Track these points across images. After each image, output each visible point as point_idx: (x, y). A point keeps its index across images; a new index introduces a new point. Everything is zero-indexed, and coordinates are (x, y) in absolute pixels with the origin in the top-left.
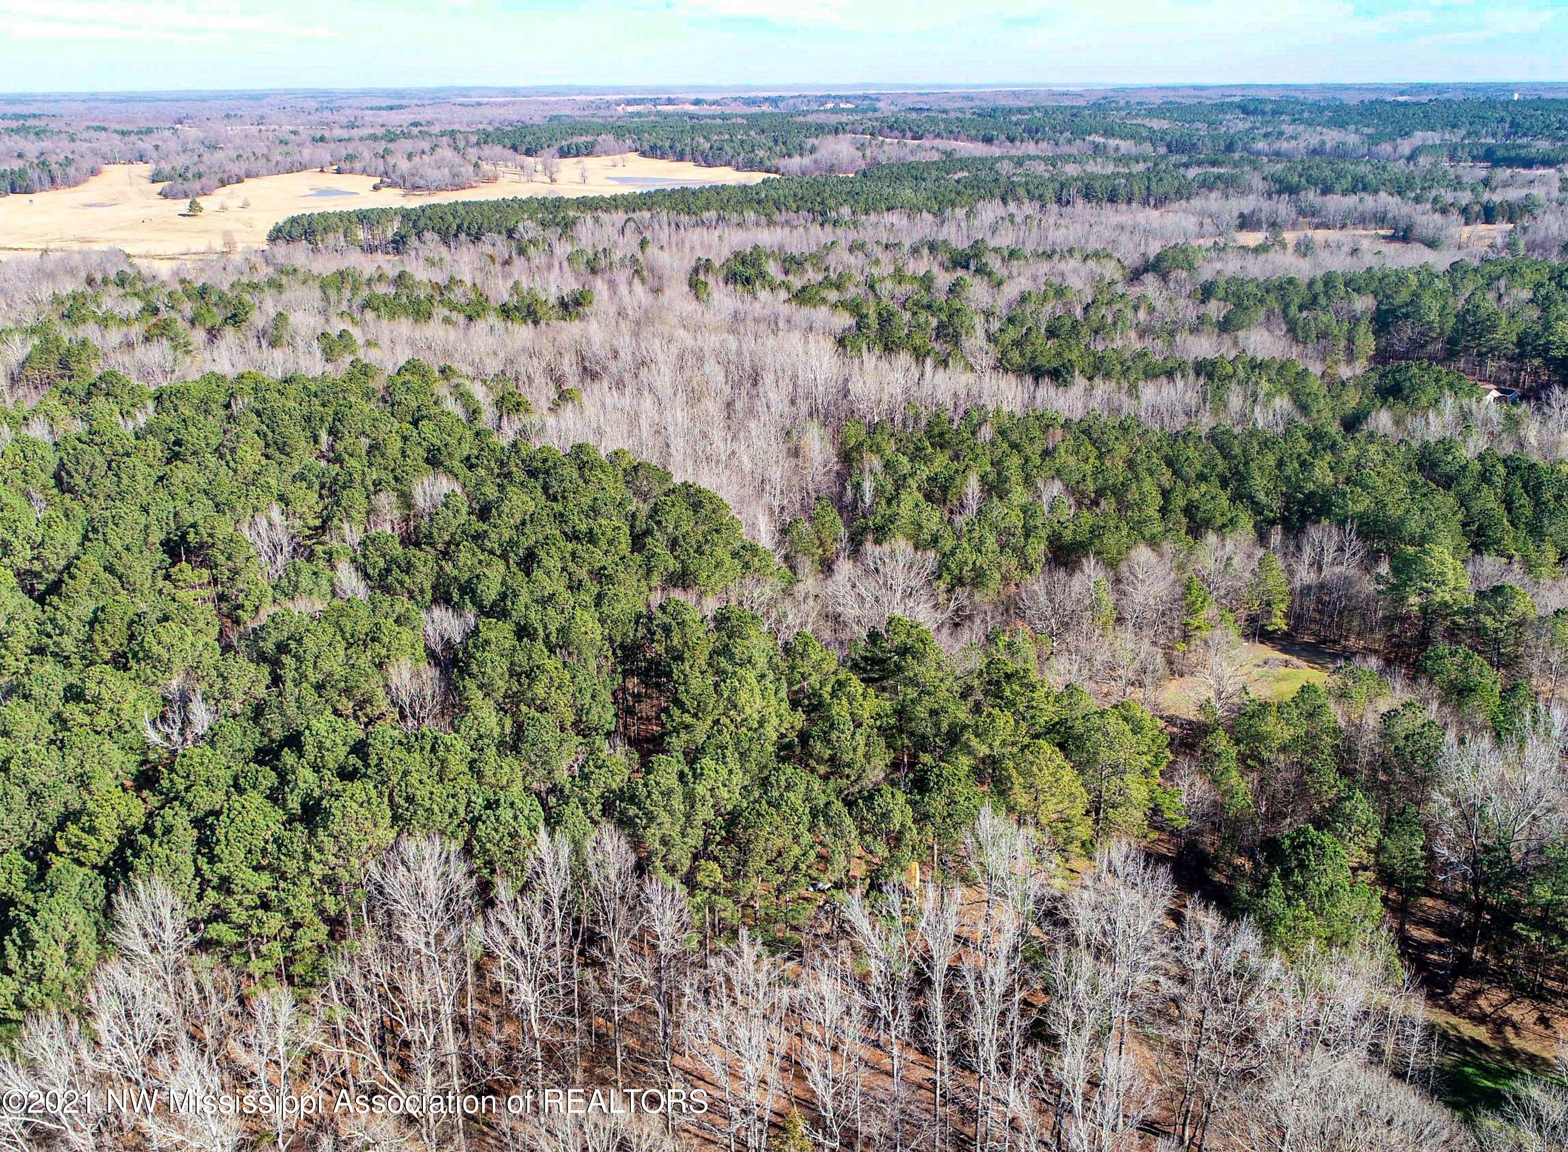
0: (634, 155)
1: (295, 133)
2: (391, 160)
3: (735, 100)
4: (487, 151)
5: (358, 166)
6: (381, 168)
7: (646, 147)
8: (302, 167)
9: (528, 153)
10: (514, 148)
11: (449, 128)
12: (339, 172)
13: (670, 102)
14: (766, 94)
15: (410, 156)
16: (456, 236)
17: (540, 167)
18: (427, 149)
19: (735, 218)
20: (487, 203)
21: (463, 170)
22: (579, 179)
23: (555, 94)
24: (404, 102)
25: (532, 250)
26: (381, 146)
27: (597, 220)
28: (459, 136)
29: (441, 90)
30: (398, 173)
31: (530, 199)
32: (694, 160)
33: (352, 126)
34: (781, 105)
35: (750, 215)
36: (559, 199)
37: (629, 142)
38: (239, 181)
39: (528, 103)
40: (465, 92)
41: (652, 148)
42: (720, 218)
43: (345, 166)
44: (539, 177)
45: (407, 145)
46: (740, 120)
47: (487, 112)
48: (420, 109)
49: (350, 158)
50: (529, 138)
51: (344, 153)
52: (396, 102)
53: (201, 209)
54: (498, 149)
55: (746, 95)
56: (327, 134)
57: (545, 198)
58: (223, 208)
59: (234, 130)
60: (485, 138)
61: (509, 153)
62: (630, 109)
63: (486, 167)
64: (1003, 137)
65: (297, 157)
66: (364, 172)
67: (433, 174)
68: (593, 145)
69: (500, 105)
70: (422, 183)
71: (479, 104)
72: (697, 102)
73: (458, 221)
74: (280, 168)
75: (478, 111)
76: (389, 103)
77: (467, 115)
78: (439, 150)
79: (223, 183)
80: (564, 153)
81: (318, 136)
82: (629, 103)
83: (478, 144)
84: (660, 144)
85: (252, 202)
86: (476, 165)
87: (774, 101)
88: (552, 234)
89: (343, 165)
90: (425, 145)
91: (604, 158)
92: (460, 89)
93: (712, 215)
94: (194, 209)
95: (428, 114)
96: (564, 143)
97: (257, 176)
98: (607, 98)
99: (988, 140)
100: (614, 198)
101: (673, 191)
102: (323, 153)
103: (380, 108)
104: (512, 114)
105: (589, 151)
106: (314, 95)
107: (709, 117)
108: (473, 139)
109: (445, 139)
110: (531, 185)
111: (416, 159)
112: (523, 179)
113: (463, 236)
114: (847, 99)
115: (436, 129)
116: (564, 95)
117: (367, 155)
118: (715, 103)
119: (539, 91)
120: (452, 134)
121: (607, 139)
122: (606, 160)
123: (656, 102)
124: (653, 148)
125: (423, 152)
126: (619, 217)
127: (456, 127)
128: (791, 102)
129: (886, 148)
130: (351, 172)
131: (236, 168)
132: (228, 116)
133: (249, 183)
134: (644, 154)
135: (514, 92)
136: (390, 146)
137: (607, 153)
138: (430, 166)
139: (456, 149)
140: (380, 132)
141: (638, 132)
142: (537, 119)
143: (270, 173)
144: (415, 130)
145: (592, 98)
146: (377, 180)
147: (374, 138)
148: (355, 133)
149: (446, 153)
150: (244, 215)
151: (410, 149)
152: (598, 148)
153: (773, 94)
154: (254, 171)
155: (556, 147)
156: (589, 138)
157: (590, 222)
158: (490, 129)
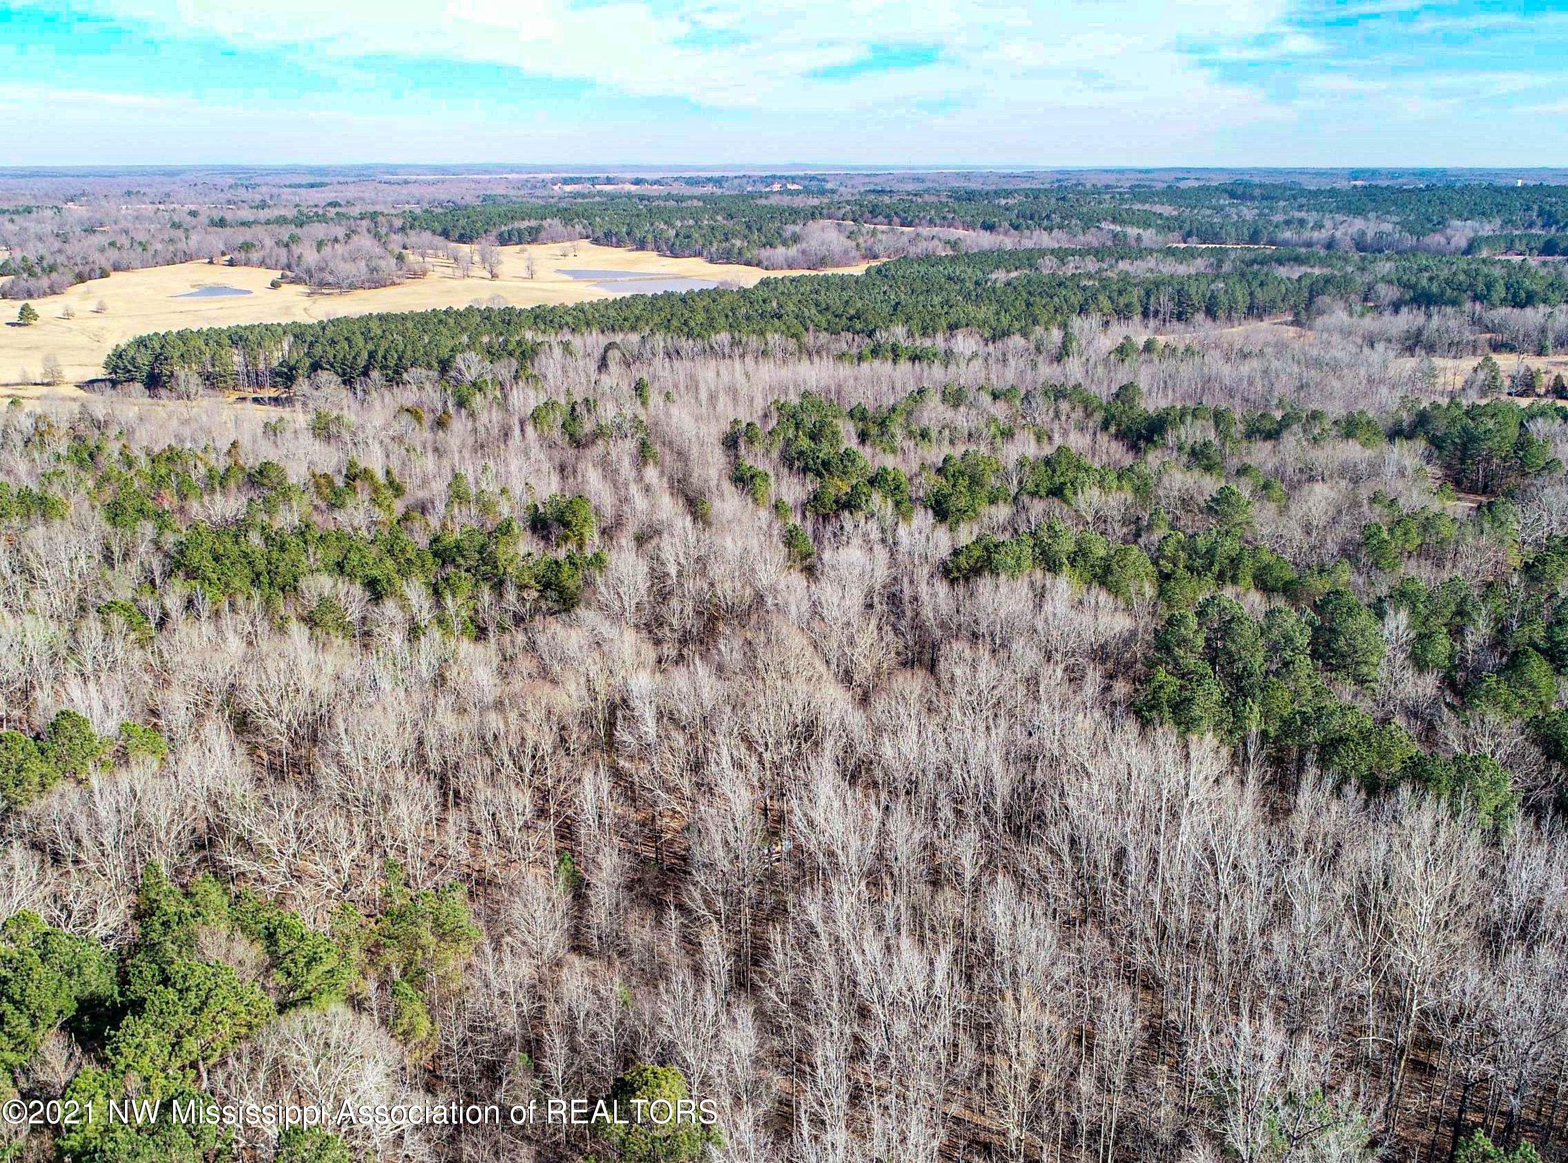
0: (585, 243)
1: (193, 214)
2: (296, 250)
3: (676, 179)
4: (413, 237)
5: (255, 256)
6: (284, 260)
7: (599, 233)
8: (187, 257)
9: (462, 239)
10: (445, 234)
11: (371, 209)
12: (231, 263)
13: (609, 181)
14: (709, 175)
15: (320, 245)
16: (366, 373)
17: (477, 258)
18: (341, 236)
19: (754, 341)
20: (412, 316)
21: (383, 263)
22: (524, 274)
23: (487, 172)
24: (326, 180)
25: (478, 400)
26: (285, 233)
27: (566, 347)
28: (380, 219)
29: (368, 167)
30: (304, 265)
31: (470, 309)
32: (657, 249)
33: (263, 205)
34: (726, 185)
35: (774, 339)
36: (509, 311)
37: (579, 228)
38: (104, 274)
39: (460, 181)
40: (392, 170)
41: (606, 235)
42: (735, 343)
43: (242, 256)
44: (477, 271)
45: (319, 230)
46: (696, 203)
47: (416, 191)
48: (343, 188)
49: (247, 247)
50: (463, 222)
51: (241, 240)
52: (318, 180)
53: (36, 317)
54: (427, 236)
55: (687, 175)
56: (229, 216)
57: (489, 309)
58: (68, 316)
59: (126, 210)
60: (412, 223)
61: (439, 241)
62: (568, 188)
63: (412, 258)
64: (1006, 224)
65: (182, 246)
66: (262, 263)
67: (347, 269)
68: (538, 230)
69: (429, 183)
70: (331, 279)
71: (406, 182)
72: (637, 182)
73: (370, 346)
74: (159, 259)
75: (405, 190)
76: (312, 179)
77: (392, 194)
78: (355, 238)
79: (81, 278)
80: (504, 240)
81: (217, 219)
82: (566, 182)
83: (403, 229)
84: (615, 230)
85: (108, 303)
86: (400, 258)
87: (718, 182)
88: (505, 369)
89: (236, 255)
90: (340, 232)
91: (551, 245)
92: (387, 166)
93: (723, 337)
94: (26, 317)
95: (351, 193)
96: (503, 228)
97: (127, 269)
98: (540, 176)
99: (989, 227)
100: (580, 308)
101: (655, 297)
102: (217, 240)
103: (300, 186)
104: (442, 194)
105: (533, 236)
106: (232, 171)
107: (659, 198)
108: (398, 223)
109: (365, 223)
110: (468, 281)
111: (327, 250)
112: (459, 273)
113: (375, 374)
114: (793, 179)
115: (356, 211)
116: (496, 173)
117: (269, 243)
118: (657, 182)
119: (470, 169)
120: (373, 216)
121: (554, 224)
122: (554, 248)
123: (594, 181)
124: (608, 235)
125: (336, 240)
126: (595, 340)
127: (379, 208)
128: (736, 182)
129: (880, 236)
130: (247, 264)
131: (101, 260)
132: (129, 193)
133: (116, 277)
134: (596, 241)
135: (443, 170)
136: (298, 231)
137: (554, 240)
138: (344, 260)
139: (377, 236)
140: (290, 213)
141: (586, 215)
142: (470, 199)
143: (145, 265)
144: (332, 212)
145: (525, 176)
146: (277, 274)
147: (282, 221)
148: (263, 215)
149: (365, 242)
150: (96, 323)
151: (321, 236)
152: (543, 234)
153: (717, 175)
154: (124, 263)
155: (494, 233)
156: (533, 223)
157: (557, 352)
158: (418, 211)
